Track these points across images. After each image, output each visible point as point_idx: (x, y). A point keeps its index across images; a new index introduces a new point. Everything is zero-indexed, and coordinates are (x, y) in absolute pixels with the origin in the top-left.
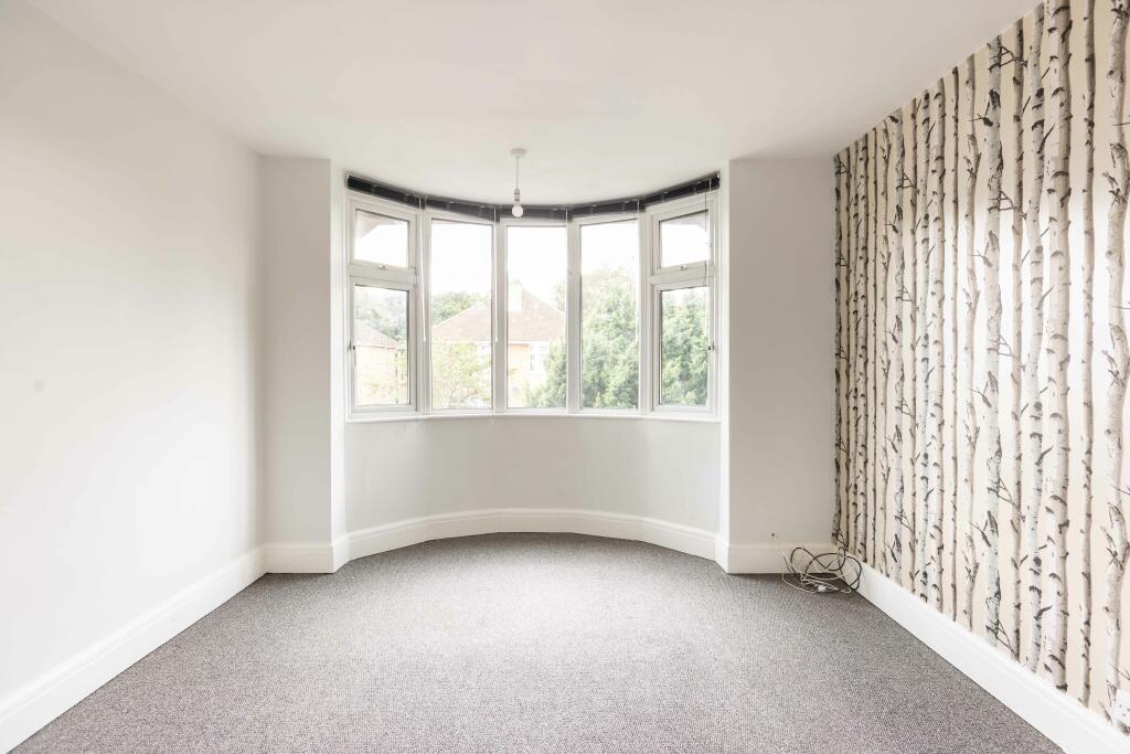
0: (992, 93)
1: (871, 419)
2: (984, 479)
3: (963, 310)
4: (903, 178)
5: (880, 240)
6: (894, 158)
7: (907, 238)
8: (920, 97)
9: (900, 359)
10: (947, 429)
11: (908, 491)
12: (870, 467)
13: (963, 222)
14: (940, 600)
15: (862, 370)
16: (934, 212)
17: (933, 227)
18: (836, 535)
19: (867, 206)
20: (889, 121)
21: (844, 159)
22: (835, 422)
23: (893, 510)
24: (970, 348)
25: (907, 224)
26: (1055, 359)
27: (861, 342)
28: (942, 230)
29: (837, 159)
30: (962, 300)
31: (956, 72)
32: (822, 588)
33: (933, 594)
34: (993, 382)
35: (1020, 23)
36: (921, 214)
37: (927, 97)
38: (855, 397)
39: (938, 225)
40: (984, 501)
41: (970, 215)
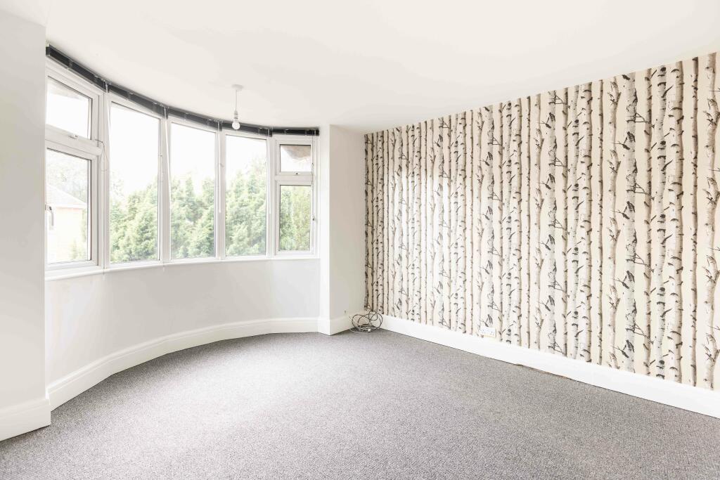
0: (440, 136)
1: (386, 252)
2: (437, 270)
3: (429, 210)
4: (402, 155)
5: (391, 178)
6: (398, 145)
7: (404, 179)
8: (410, 126)
9: (401, 227)
10: (423, 254)
11: (405, 280)
12: (385, 273)
13: (429, 179)
14: (420, 319)
15: (381, 231)
16: (416, 172)
17: (416, 178)
18: (366, 306)
19: (383, 161)
20: (395, 130)
21: (370, 137)
22: (365, 255)
23: (397, 288)
24: (432, 224)
25: (404, 173)
26: (462, 229)
27: (380, 220)
28: (420, 179)
29: (366, 136)
30: (429, 207)
31: (426, 122)
32: (369, 330)
33: (416, 317)
34: (441, 236)
35: (450, 116)
36: (410, 171)
37: (413, 127)
38: (377, 244)
39: (418, 177)
40: (437, 278)
41: (432, 176)
